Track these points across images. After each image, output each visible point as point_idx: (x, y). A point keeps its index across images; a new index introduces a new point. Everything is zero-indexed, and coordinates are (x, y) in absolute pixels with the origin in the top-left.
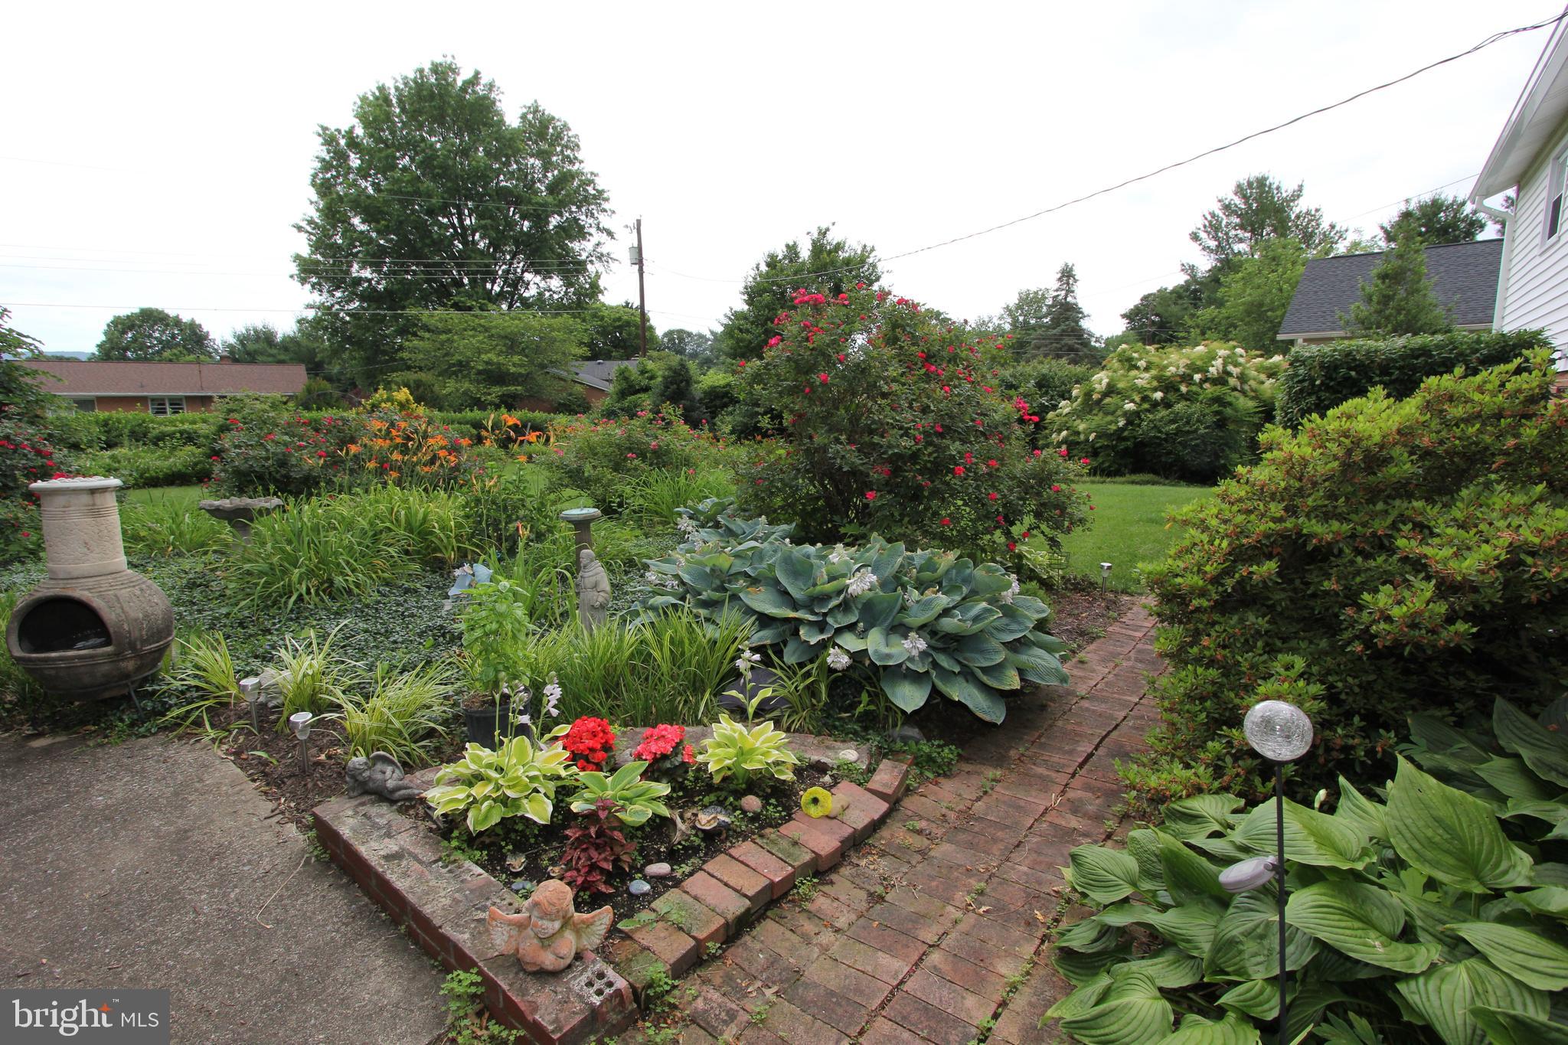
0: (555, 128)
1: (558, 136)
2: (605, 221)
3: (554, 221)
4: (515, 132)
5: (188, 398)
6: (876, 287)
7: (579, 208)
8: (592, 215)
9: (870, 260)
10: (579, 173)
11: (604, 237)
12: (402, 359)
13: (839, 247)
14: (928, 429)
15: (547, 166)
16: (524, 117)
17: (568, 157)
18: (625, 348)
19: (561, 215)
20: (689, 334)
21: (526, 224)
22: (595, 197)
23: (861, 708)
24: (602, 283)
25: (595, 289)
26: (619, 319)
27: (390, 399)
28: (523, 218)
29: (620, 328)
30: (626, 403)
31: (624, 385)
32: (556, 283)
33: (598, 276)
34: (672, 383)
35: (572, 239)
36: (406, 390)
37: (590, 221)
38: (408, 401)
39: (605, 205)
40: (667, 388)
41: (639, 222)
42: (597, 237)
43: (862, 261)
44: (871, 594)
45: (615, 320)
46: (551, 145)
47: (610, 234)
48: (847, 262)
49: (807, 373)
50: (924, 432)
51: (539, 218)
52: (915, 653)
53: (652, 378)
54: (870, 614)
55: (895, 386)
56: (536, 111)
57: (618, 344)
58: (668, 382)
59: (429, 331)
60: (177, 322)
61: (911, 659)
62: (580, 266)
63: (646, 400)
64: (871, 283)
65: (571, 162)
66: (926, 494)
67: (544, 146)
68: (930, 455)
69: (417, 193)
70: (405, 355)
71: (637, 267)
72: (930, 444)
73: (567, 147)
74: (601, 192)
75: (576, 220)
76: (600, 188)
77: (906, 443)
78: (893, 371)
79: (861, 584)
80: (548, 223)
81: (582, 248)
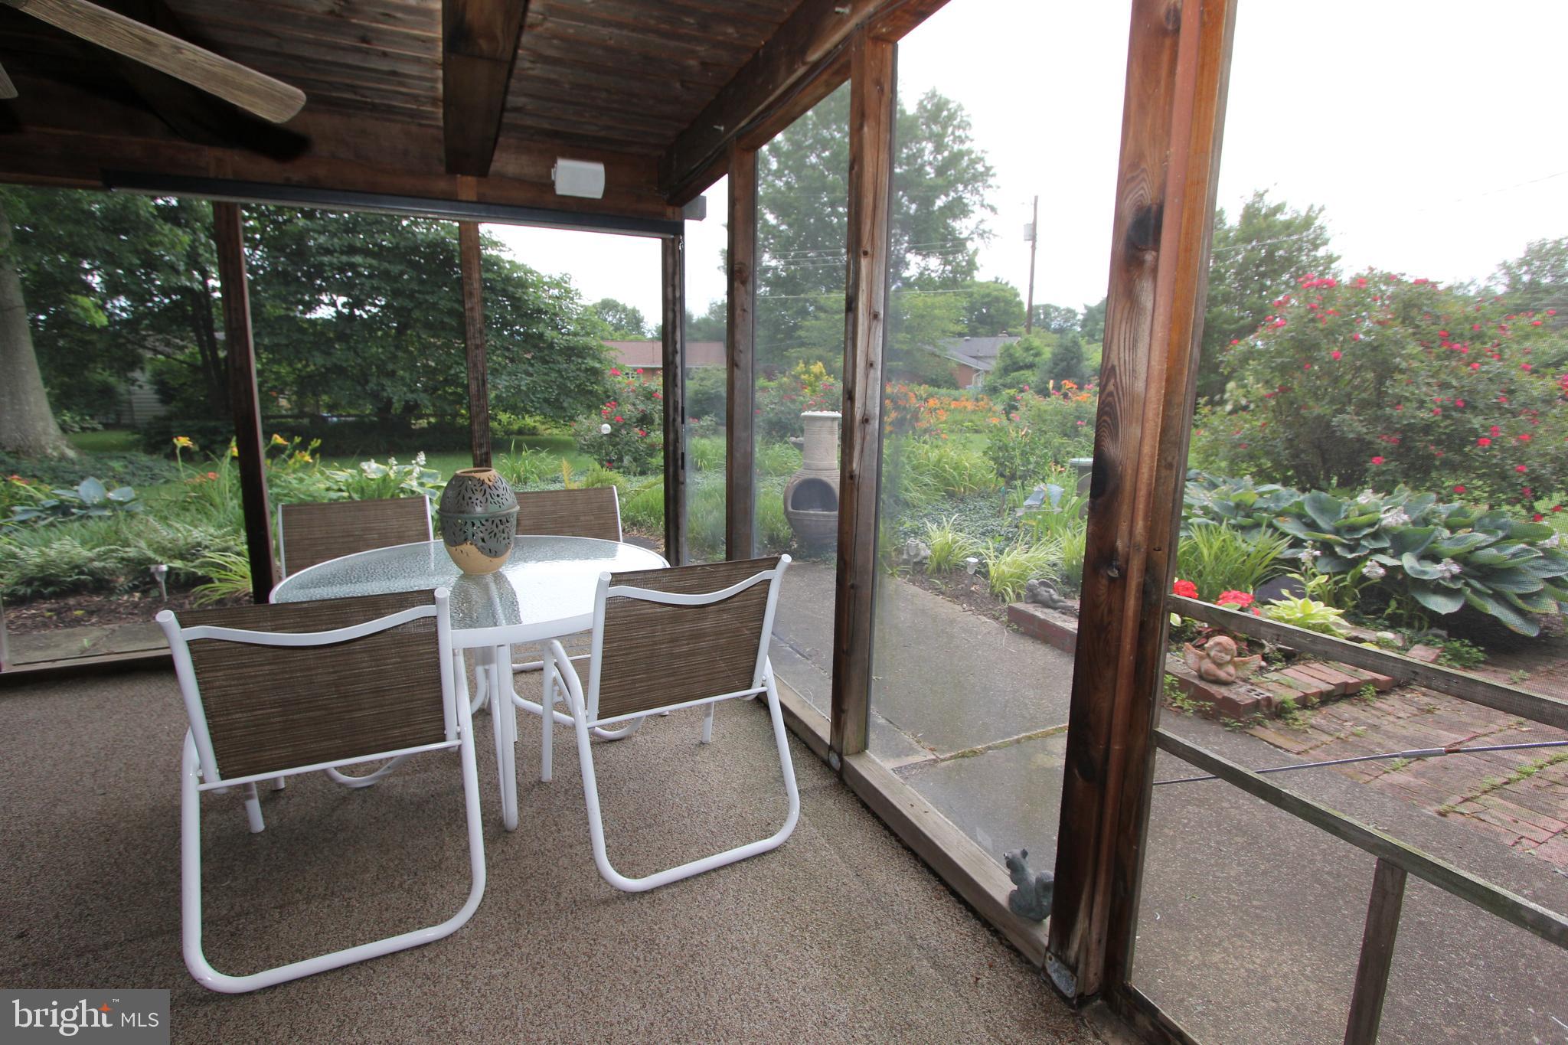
0: (949, 110)
1: (951, 117)
2: (989, 196)
3: (940, 202)
4: (915, 118)
5: (644, 369)
6: (1321, 252)
7: (966, 187)
8: (978, 193)
9: (1317, 223)
10: (969, 152)
11: (986, 213)
12: (800, 337)
13: (1279, 209)
14: (1447, 403)
15: (939, 148)
16: (921, 104)
17: (960, 137)
18: (992, 324)
19: (947, 195)
20: (1057, 309)
21: (914, 207)
22: (982, 174)
23: (1389, 611)
24: (978, 260)
25: (971, 266)
26: (988, 295)
27: (807, 372)
28: (912, 200)
29: (988, 305)
30: (1009, 380)
31: (1009, 362)
32: (934, 263)
33: (976, 252)
34: (1062, 360)
35: (955, 217)
36: (820, 364)
37: (976, 198)
38: (821, 373)
39: (991, 181)
40: (1056, 364)
41: (1036, 198)
42: (978, 214)
43: (1308, 222)
44: (1403, 528)
45: (983, 297)
46: (945, 127)
47: (993, 209)
48: (1288, 226)
49: (1309, 350)
50: (1441, 407)
51: (926, 202)
52: (1447, 575)
53: (1037, 355)
54: (1400, 542)
55: (1415, 364)
56: (934, 95)
57: (983, 320)
58: (1057, 360)
59: (826, 312)
60: (624, 309)
61: (1443, 579)
62: (959, 245)
63: (1032, 377)
64: (1316, 247)
65: (962, 141)
66: (1437, 463)
67: (936, 128)
68: (1446, 427)
69: (824, 188)
70: (802, 333)
71: (1031, 242)
72: (1446, 417)
73: (959, 127)
74: (988, 169)
75: (961, 198)
76: (988, 164)
77: (1423, 414)
78: (1413, 348)
79: (1394, 518)
80: (934, 203)
81: (962, 227)
